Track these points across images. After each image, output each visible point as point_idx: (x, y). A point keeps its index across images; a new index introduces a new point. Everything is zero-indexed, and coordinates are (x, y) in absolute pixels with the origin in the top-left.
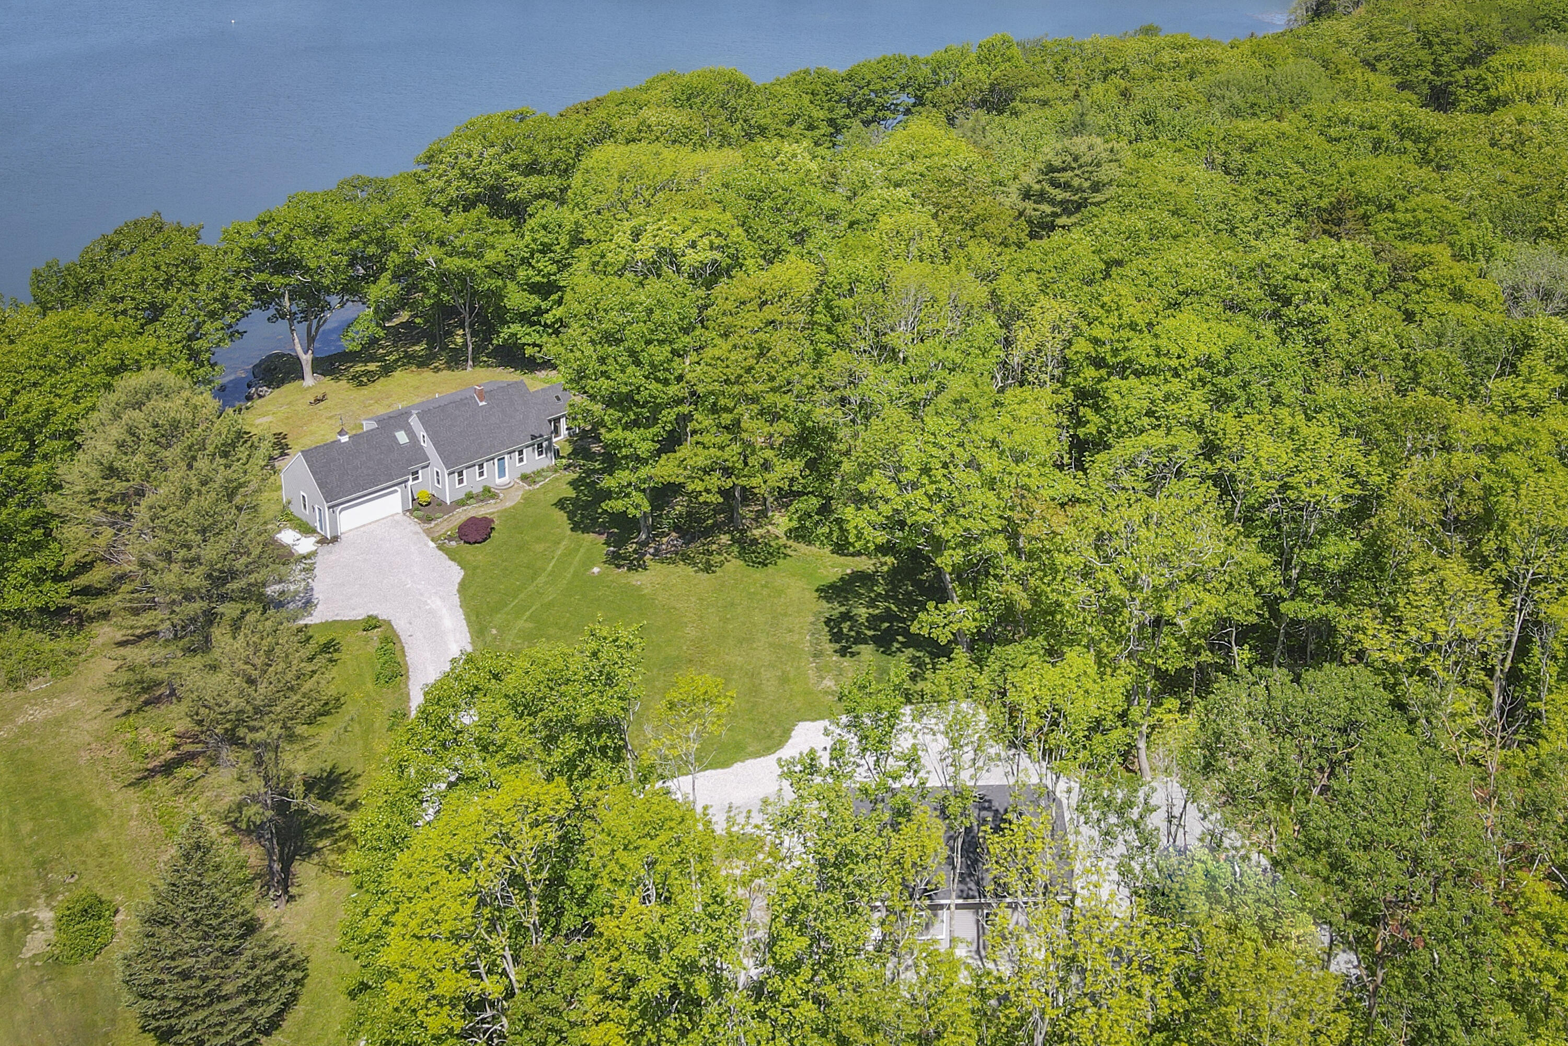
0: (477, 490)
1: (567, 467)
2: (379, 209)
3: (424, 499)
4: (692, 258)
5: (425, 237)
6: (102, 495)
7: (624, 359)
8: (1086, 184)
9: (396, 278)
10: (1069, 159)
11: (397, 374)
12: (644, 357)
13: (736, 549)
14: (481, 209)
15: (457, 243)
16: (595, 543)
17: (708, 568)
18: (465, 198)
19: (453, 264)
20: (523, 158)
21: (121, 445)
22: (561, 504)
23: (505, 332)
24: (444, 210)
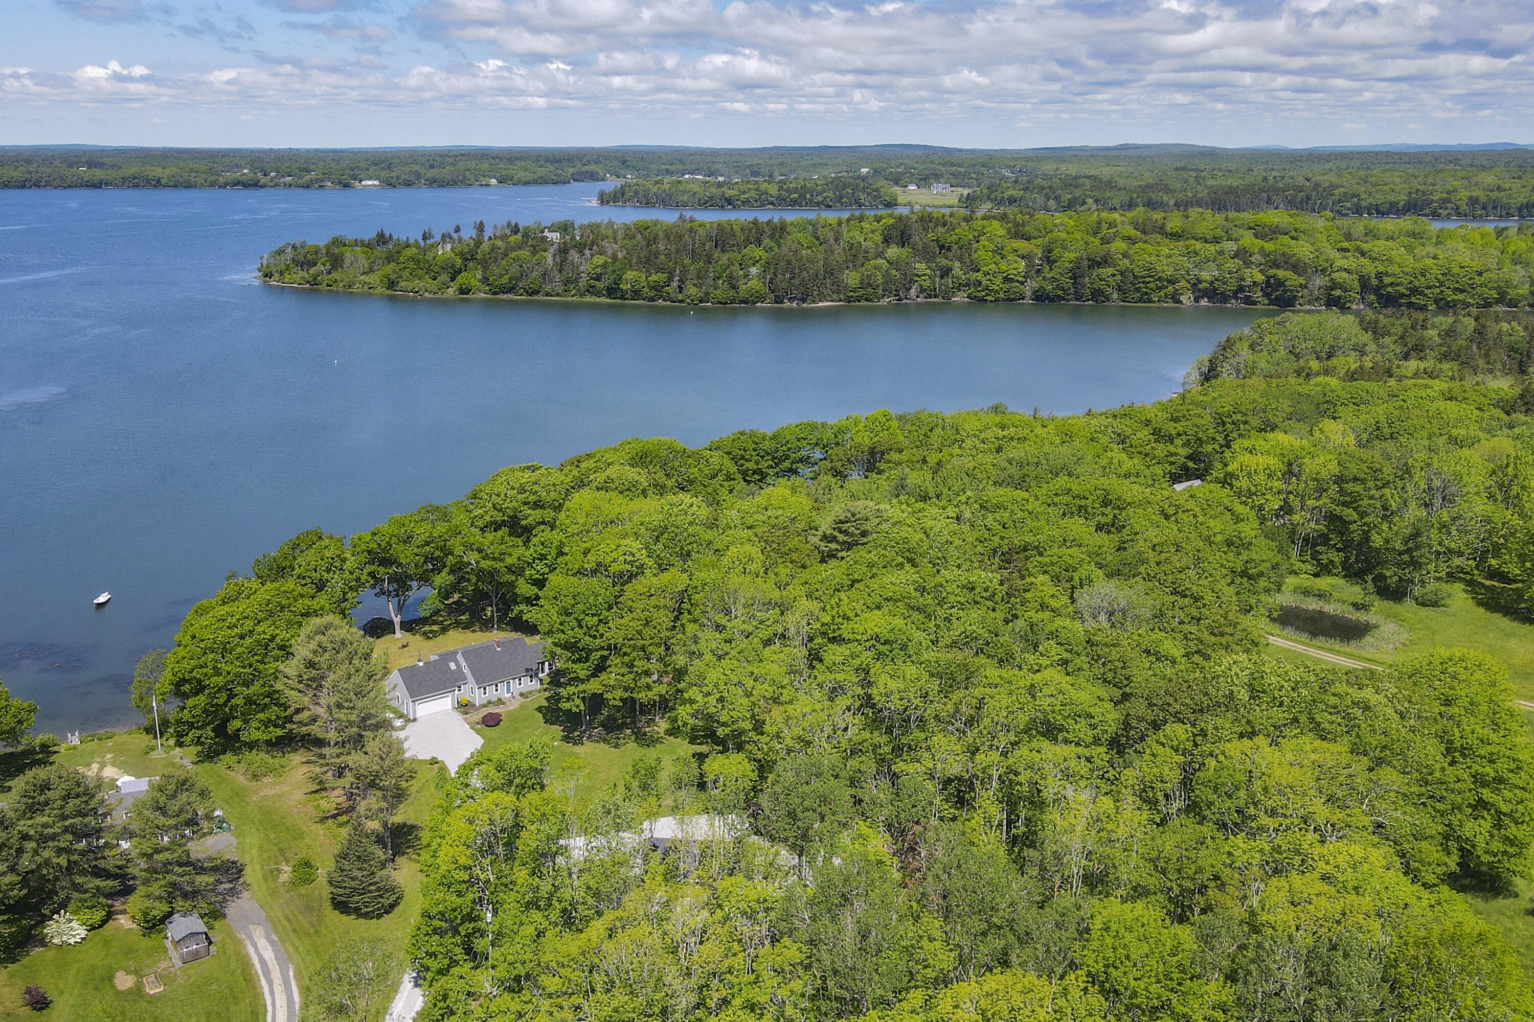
0: (494, 699)
1: (545, 690)
2: (441, 528)
3: (464, 703)
4: (614, 568)
5: (469, 547)
6: (305, 677)
7: (575, 623)
8: (857, 532)
9: (452, 572)
10: (849, 515)
11: (451, 632)
12: (584, 623)
13: (633, 737)
14: (505, 530)
15: (489, 552)
16: (557, 730)
17: (617, 746)
18: (495, 522)
19: (486, 564)
20: (532, 498)
21: (315, 652)
22: (539, 709)
23: (516, 609)
24: (481, 529)
